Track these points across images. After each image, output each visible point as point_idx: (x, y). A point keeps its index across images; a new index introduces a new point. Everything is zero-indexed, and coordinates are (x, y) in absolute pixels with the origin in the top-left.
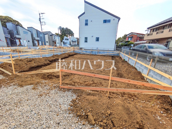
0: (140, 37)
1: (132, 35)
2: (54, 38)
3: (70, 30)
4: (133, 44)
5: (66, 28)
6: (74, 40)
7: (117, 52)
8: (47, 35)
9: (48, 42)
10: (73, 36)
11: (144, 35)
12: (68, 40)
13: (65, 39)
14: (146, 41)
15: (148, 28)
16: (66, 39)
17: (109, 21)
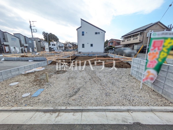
0: (118, 43)
1: (112, 41)
2: (43, 44)
3: (54, 35)
4: (114, 48)
5: (50, 33)
6: (61, 46)
7: (105, 54)
8: (35, 41)
9: (36, 48)
10: (58, 41)
11: (120, 41)
12: (55, 45)
13: (51, 45)
14: (122, 46)
15: (122, 37)
16: (53, 45)
17: (99, 33)
